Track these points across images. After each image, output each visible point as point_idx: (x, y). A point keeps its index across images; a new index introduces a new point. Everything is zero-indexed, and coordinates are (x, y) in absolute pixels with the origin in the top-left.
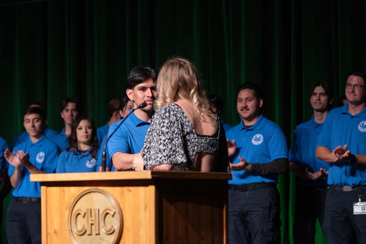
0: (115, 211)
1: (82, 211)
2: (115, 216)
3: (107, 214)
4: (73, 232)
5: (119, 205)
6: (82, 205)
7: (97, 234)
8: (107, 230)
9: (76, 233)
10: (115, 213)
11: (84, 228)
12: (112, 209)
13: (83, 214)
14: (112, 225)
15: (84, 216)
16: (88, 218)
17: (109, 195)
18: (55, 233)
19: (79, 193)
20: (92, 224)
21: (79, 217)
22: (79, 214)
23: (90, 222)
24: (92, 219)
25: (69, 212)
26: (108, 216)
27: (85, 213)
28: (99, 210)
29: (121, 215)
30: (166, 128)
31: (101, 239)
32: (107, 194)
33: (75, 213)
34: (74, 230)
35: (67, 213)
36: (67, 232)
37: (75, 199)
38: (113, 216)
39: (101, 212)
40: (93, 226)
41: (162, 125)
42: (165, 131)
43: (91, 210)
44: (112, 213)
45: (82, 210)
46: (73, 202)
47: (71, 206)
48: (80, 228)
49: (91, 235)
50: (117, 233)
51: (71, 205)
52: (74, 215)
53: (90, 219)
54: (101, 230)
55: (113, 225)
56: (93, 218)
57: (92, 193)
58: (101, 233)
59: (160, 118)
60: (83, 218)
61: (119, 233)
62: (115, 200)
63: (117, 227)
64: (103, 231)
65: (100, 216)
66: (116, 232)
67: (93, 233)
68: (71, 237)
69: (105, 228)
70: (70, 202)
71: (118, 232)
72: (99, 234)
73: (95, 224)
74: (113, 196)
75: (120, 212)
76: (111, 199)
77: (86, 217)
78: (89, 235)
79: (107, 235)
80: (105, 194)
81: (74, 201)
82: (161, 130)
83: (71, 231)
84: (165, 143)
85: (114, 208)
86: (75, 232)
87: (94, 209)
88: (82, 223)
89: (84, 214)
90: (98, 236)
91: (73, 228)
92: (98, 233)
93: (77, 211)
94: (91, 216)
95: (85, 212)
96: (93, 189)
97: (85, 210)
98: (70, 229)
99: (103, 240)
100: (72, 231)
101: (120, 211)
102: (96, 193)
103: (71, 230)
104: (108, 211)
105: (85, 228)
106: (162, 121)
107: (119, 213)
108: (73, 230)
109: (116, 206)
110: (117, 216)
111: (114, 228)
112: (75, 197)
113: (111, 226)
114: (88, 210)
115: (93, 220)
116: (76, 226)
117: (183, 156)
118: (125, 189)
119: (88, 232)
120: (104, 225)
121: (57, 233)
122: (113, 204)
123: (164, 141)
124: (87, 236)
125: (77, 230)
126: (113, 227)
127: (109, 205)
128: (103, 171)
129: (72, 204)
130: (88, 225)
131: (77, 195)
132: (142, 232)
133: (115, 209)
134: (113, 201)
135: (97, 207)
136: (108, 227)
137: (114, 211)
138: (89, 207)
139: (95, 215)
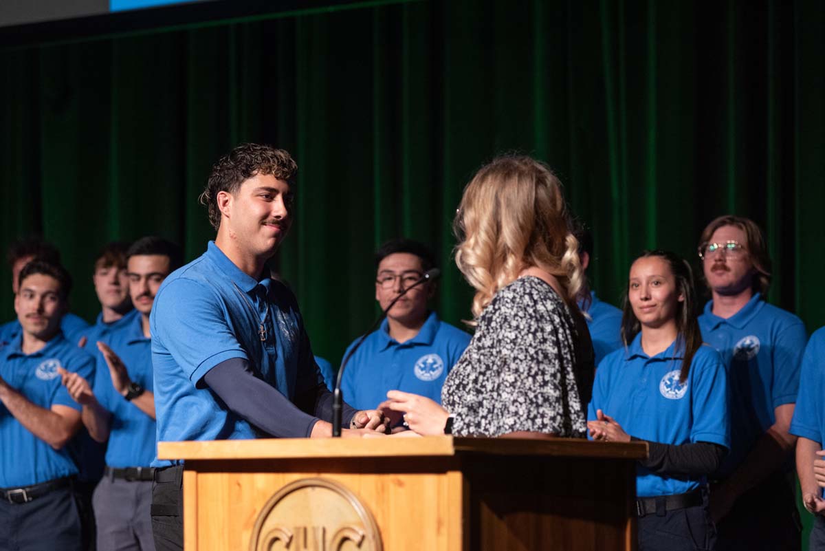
0: (365, 534)
1: (284, 532)
2: (365, 544)
3: (345, 539)
5: (373, 518)
6: (284, 519)
10: (363, 537)
12: (356, 528)
13: (285, 539)
15: (288, 546)
16: (297, 549)
17: (350, 493)
19: (278, 488)
21: (277, 545)
22: (276, 539)
25: (253, 533)
26: (347, 544)
27: (291, 538)
28: (324, 531)
29: (379, 542)
30: (551, 344)
32: (346, 492)
33: (267, 537)
35: (246, 537)
37: (267, 503)
38: (359, 545)
39: (329, 536)
41: (539, 335)
42: (552, 353)
43: (305, 530)
44: (357, 538)
45: (284, 529)
46: (262, 512)
47: (258, 518)
51: (256, 516)
52: (264, 541)
57: (309, 490)
59: (528, 317)
62: (365, 505)
65: (328, 544)
70: (255, 512)
74: (358, 495)
75: (377, 536)
76: (354, 504)
77: (293, 546)
80: (340, 491)
81: (264, 508)
85: (361, 525)
87: (314, 529)
89: (287, 540)
93: (270, 533)
94: (305, 546)
95: (290, 534)
96: (309, 479)
97: (290, 531)
101: (377, 533)
102: (317, 489)
104: (347, 534)
106: (538, 327)
107: (374, 537)
109: (367, 523)
110: (370, 546)
112: (267, 498)
114: (297, 529)
118: (390, 479)
122: (358, 515)
127: (350, 519)
128: (334, 436)
129: (260, 514)
131: (273, 492)
133: (365, 530)
134: (360, 509)
135: (319, 522)
137: (361, 532)
138: (301, 523)
139: (316, 543)
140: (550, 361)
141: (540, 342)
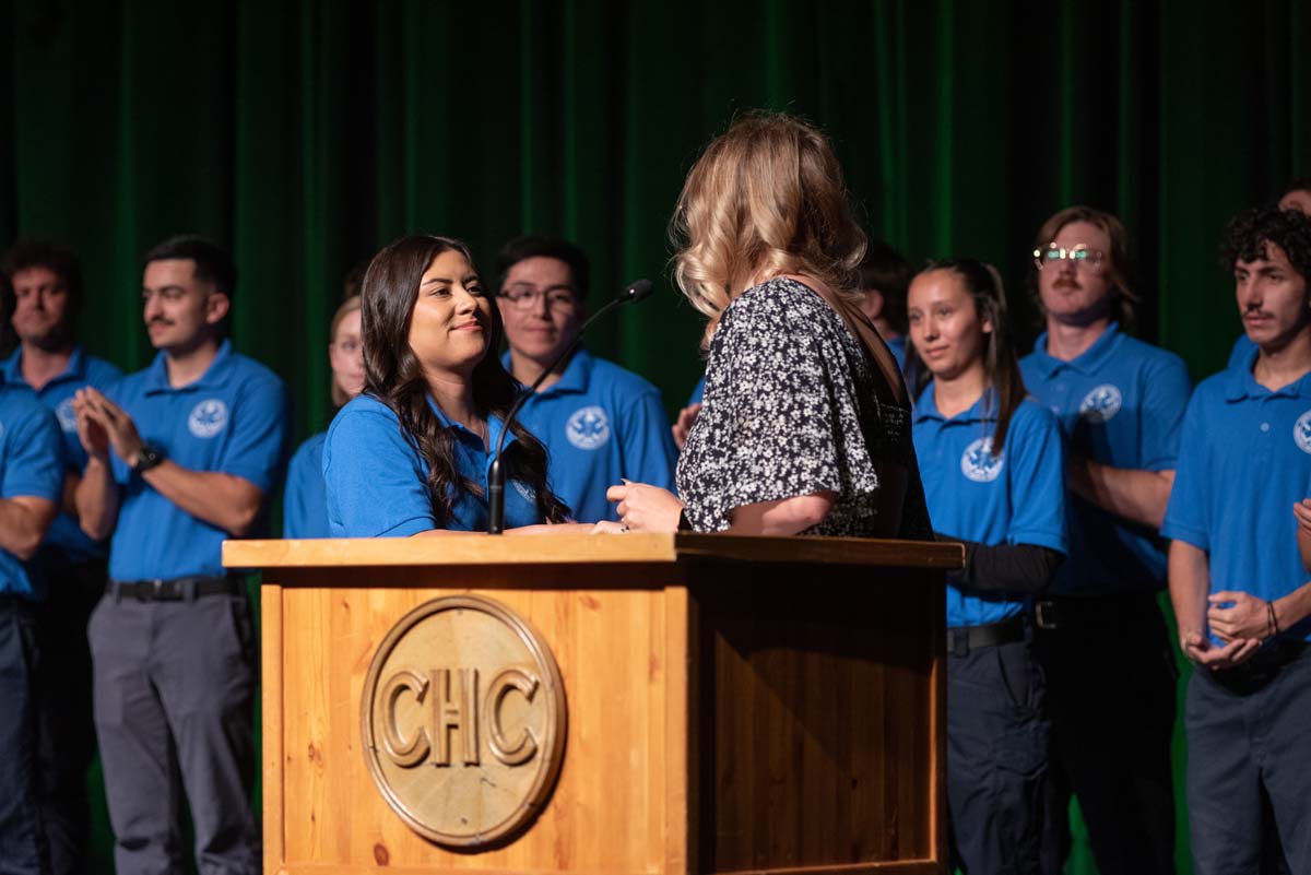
0: (540, 680)
1: (416, 678)
2: (539, 696)
3: (509, 688)
4: (379, 755)
5: (551, 657)
6: (416, 657)
7: (468, 764)
8: (505, 748)
9: (391, 757)
10: (536, 685)
11: (423, 738)
12: (526, 672)
13: (417, 688)
14: (527, 730)
15: (421, 698)
16: (436, 703)
17: (515, 618)
18: (311, 757)
19: (405, 612)
20: (451, 727)
21: (404, 697)
22: (404, 688)
23: (445, 719)
24: (449, 707)
25: (366, 680)
26: (512, 694)
27: (426, 686)
28: (477, 674)
29: (560, 693)
31: (483, 779)
32: (508, 616)
33: (386, 687)
34: (385, 749)
35: (357, 684)
36: (357, 754)
37: (389, 633)
38: (530, 697)
39: (484, 683)
40: (454, 733)
43: (448, 673)
44: (527, 687)
45: (414, 673)
46: (381, 646)
47: (375, 656)
48: (405, 739)
49: (446, 765)
50: (543, 760)
51: (372, 653)
52: (384, 691)
53: (444, 706)
54: (483, 749)
55: (531, 729)
56: (456, 704)
57: (454, 613)
58: (484, 760)
60: (418, 704)
61: (553, 759)
62: (540, 638)
63: (543, 737)
64: (491, 752)
65: (482, 695)
66: (539, 755)
67: (456, 759)
68: (374, 774)
69: (498, 738)
70: (370, 646)
71: (548, 755)
72: (477, 764)
73: (460, 727)
74: (529, 622)
75: (558, 684)
76: (522, 635)
77: (429, 698)
78: (439, 766)
79: (507, 768)
80: (501, 616)
81: (385, 640)
82: (798, 372)
83: (371, 751)
84: (822, 417)
85: (533, 667)
86: (388, 754)
87: (461, 672)
88: (412, 720)
89: (420, 689)
90: (472, 768)
91: (382, 741)
92: (473, 759)
93: (393, 678)
94: (448, 699)
95: (424, 681)
96: (454, 597)
97: (424, 676)
98: (371, 744)
99: (493, 785)
100: (375, 751)
101: (557, 678)
102: (466, 612)
103: (374, 747)
104: (511, 680)
105: (426, 740)
107: (553, 685)
108: (378, 747)
109: (541, 661)
110: (546, 698)
111: (533, 741)
112: (391, 625)
113: (524, 735)
114: (436, 672)
115: (455, 712)
116: (390, 733)
117: (862, 469)
118: (577, 597)
119: (437, 756)
120: (495, 729)
121: (319, 758)
122: (529, 652)
123: (818, 408)
124: (433, 767)
125: (398, 746)
126: (529, 736)
127: (516, 658)
129: (378, 650)
130: (436, 730)
131: (397, 618)
132: (639, 757)
133: (539, 673)
134: (532, 644)
135: (469, 662)
136: (513, 739)
137: (533, 679)
138: (441, 663)
139: (464, 694)
140: (812, 388)
141: (794, 362)
